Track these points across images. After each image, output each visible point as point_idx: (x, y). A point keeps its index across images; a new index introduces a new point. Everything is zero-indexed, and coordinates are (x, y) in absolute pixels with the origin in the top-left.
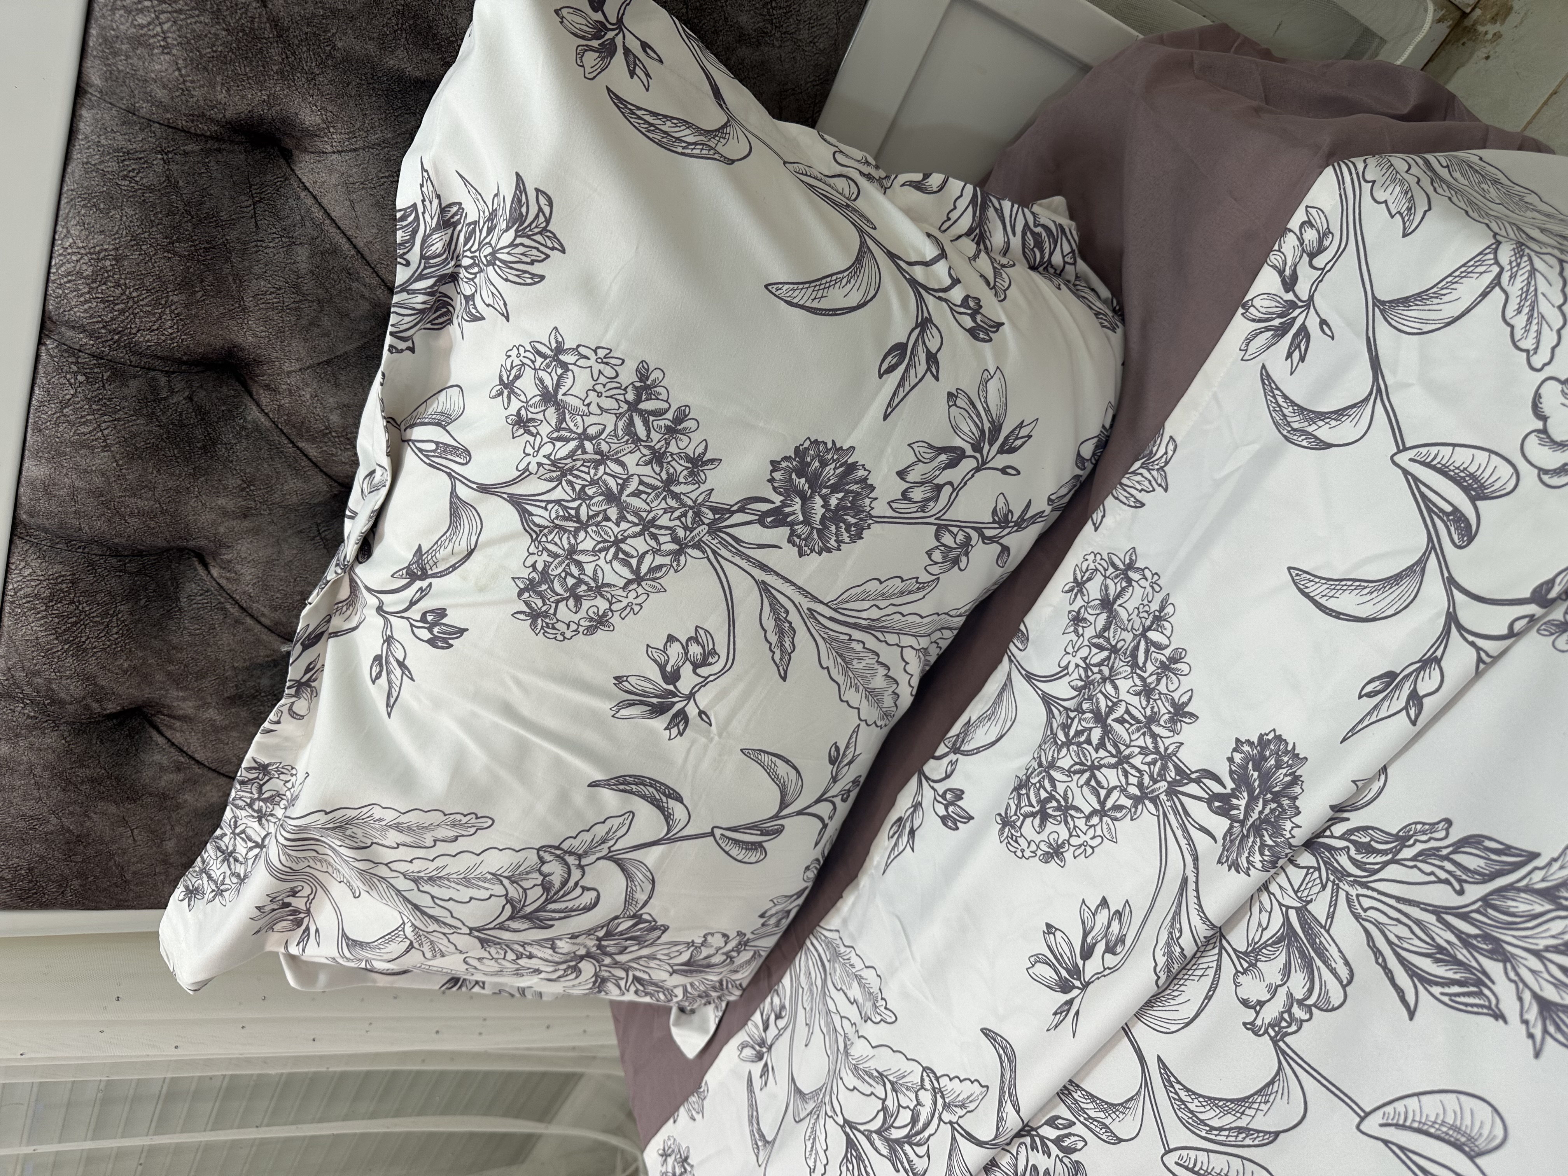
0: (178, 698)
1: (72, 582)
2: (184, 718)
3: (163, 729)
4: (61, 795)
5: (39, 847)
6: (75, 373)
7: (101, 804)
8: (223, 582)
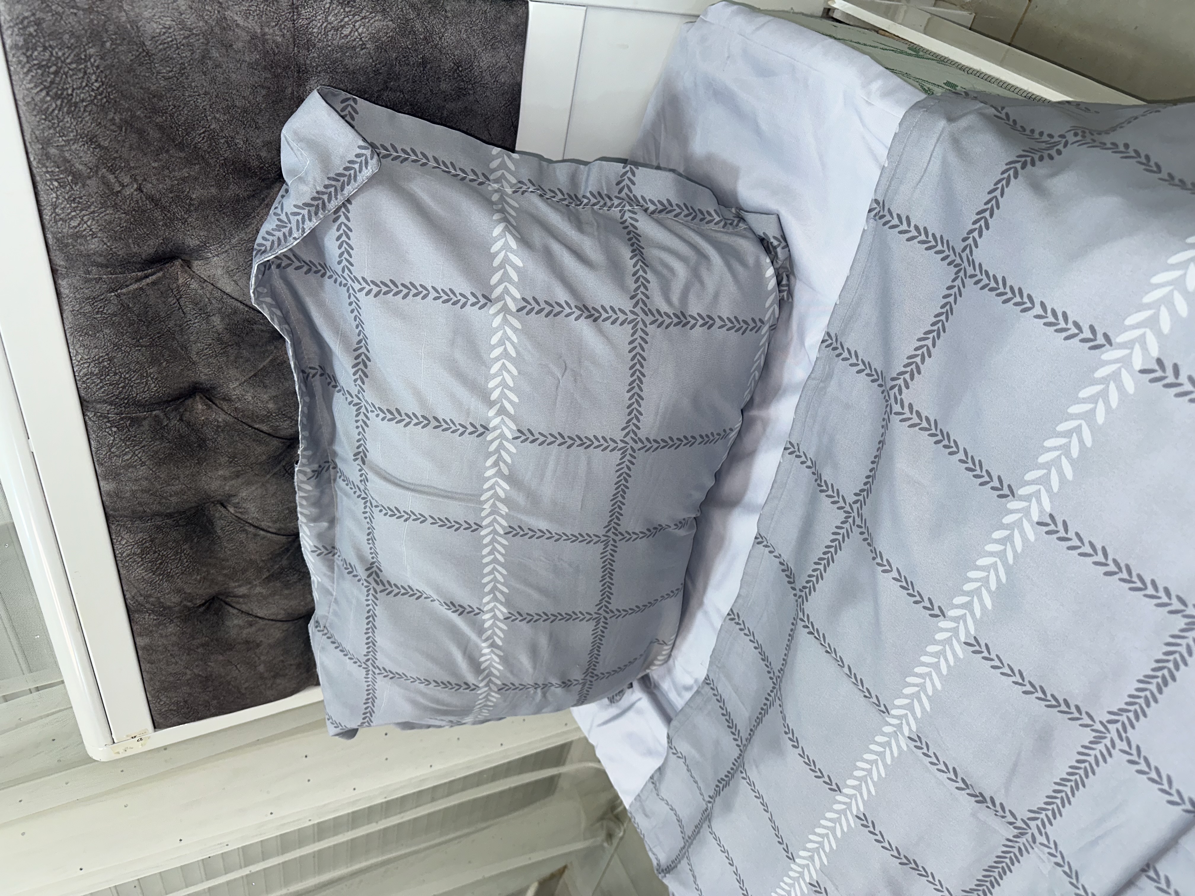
0: (235, 587)
1: (152, 541)
2: (243, 596)
3: (234, 605)
4: (188, 657)
5: (186, 689)
6: (110, 427)
7: (212, 657)
8: (239, 515)
